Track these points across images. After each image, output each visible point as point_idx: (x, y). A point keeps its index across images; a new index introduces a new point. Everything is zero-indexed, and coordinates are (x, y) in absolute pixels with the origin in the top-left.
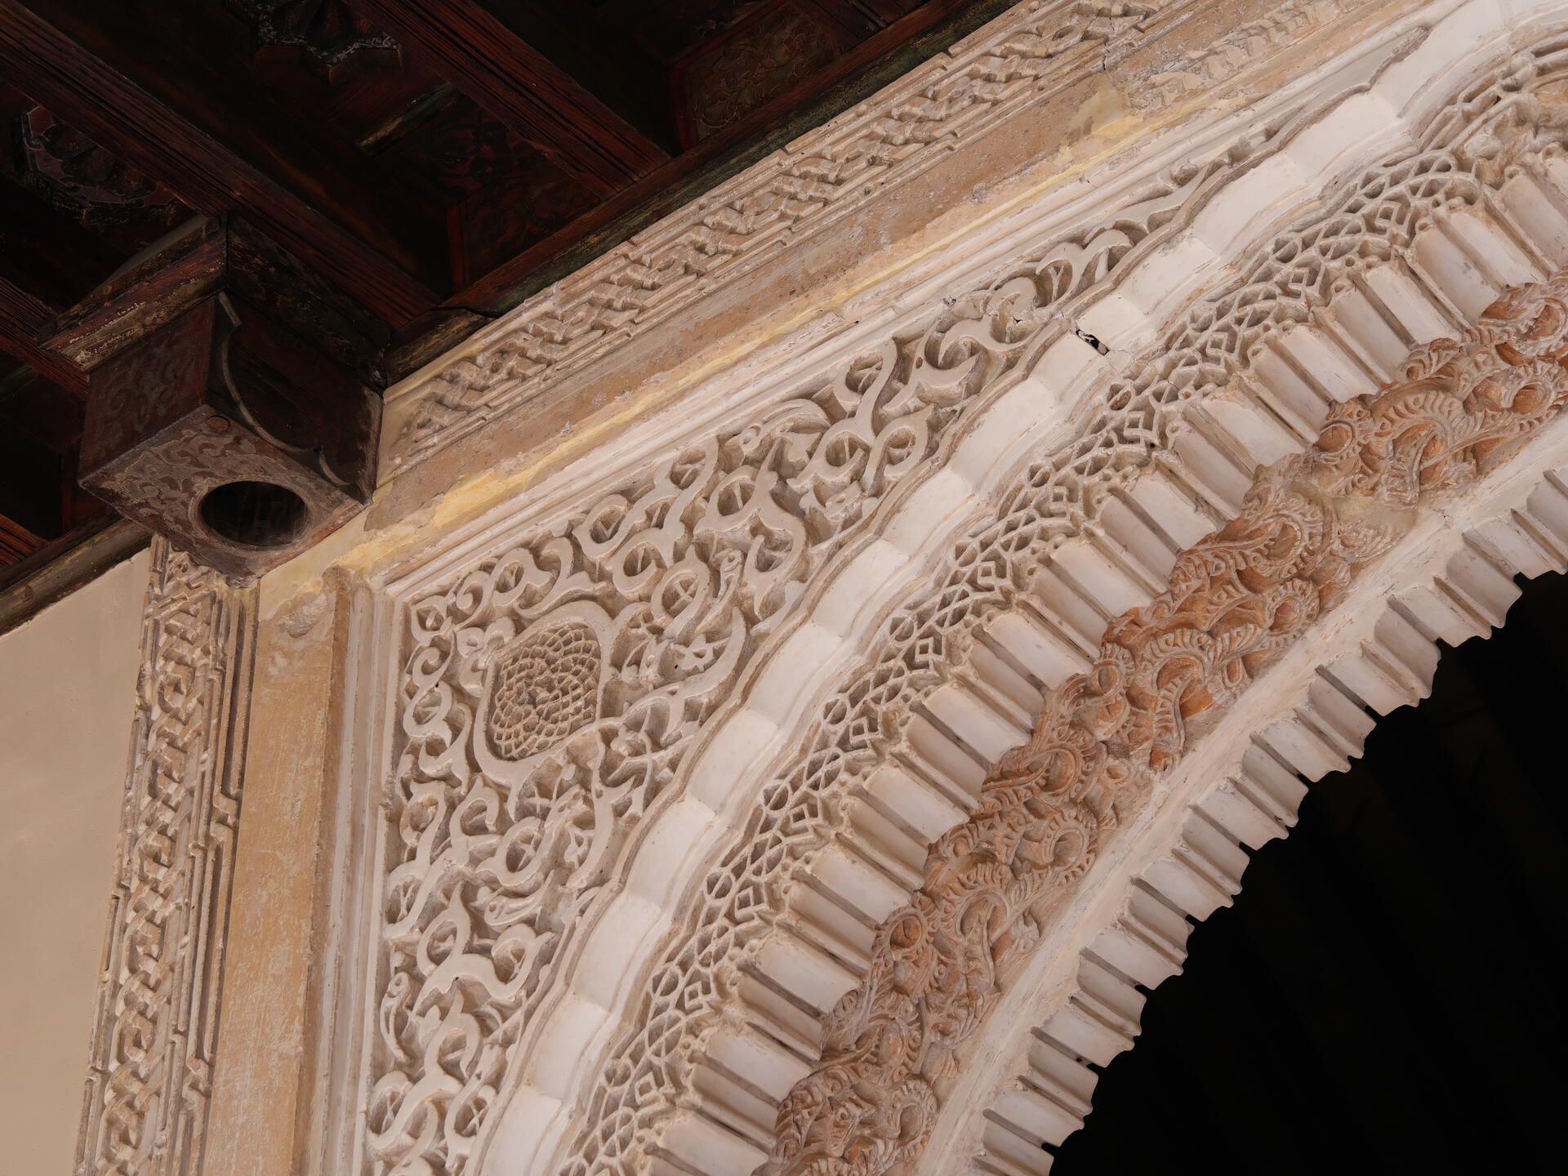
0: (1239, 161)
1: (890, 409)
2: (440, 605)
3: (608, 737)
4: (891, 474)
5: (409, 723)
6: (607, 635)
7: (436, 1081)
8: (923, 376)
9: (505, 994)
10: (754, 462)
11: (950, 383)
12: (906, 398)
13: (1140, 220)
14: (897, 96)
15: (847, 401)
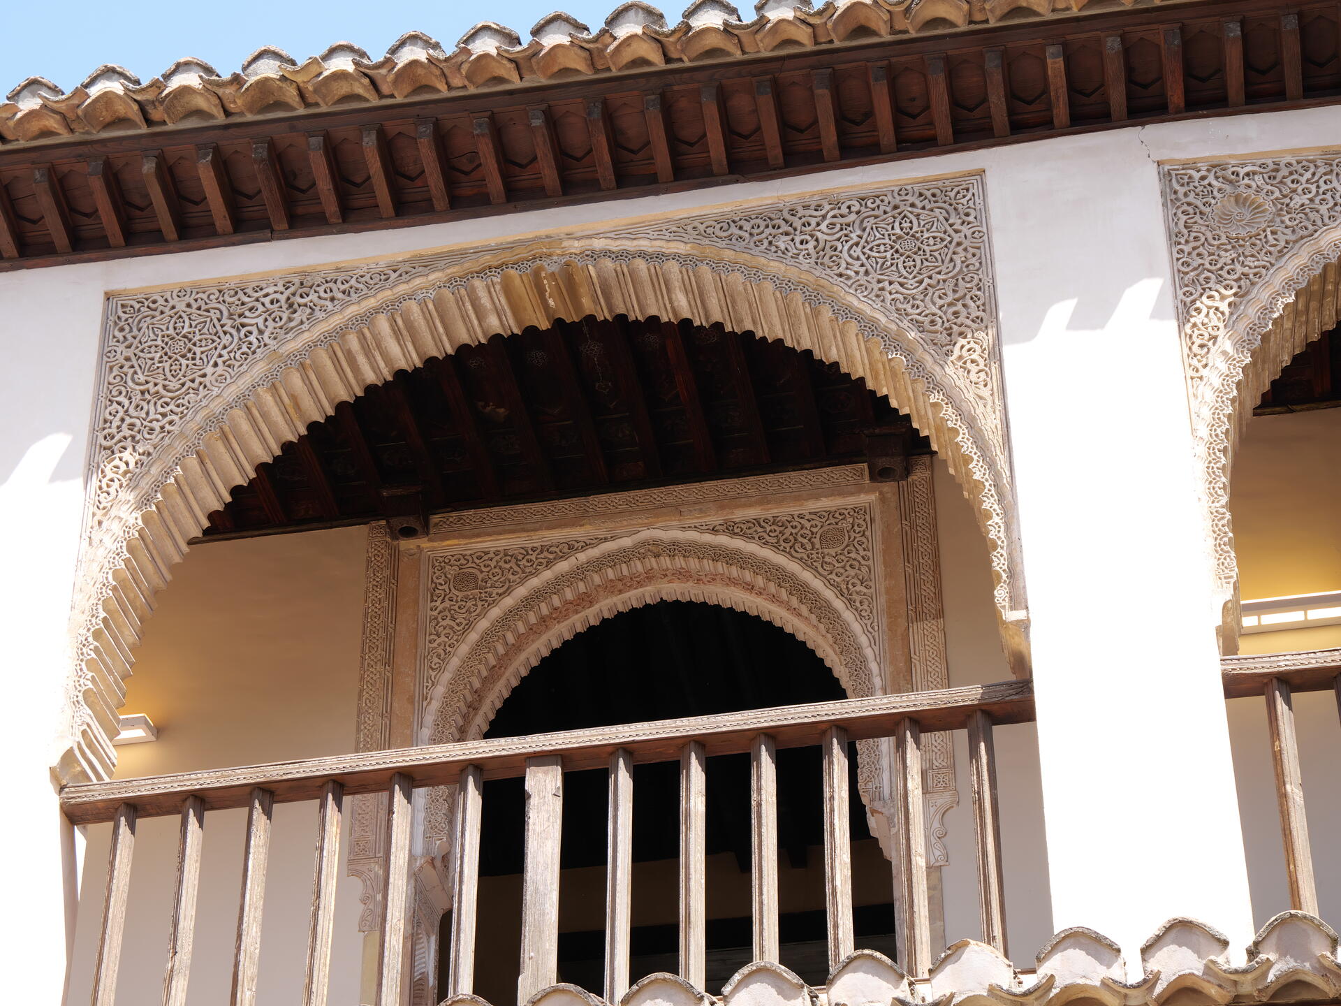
0: (606, 540)
1: (539, 556)
2: (441, 559)
3: (481, 593)
4: (538, 567)
5: (434, 578)
6: (480, 576)
7: (443, 638)
8: (546, 554)
9: (459, 628)
10: (512, 556)
11: (551, 556)
12: (542, 556)
13: (588, 542)
14: (548, 504)
15: (531, 552)
